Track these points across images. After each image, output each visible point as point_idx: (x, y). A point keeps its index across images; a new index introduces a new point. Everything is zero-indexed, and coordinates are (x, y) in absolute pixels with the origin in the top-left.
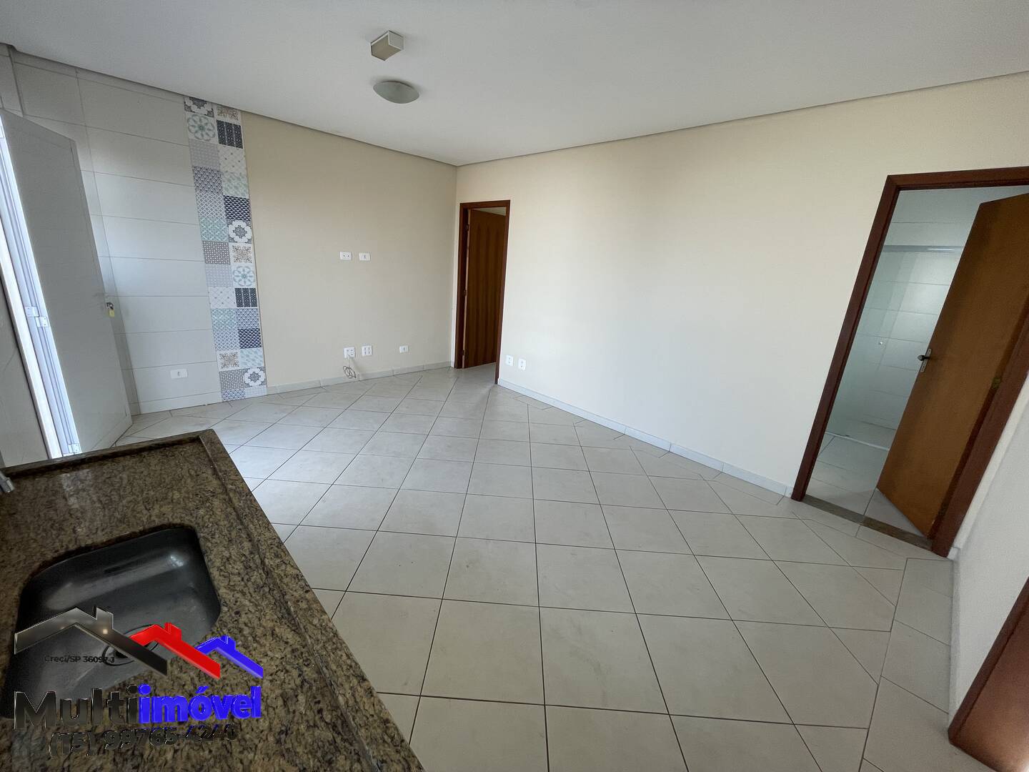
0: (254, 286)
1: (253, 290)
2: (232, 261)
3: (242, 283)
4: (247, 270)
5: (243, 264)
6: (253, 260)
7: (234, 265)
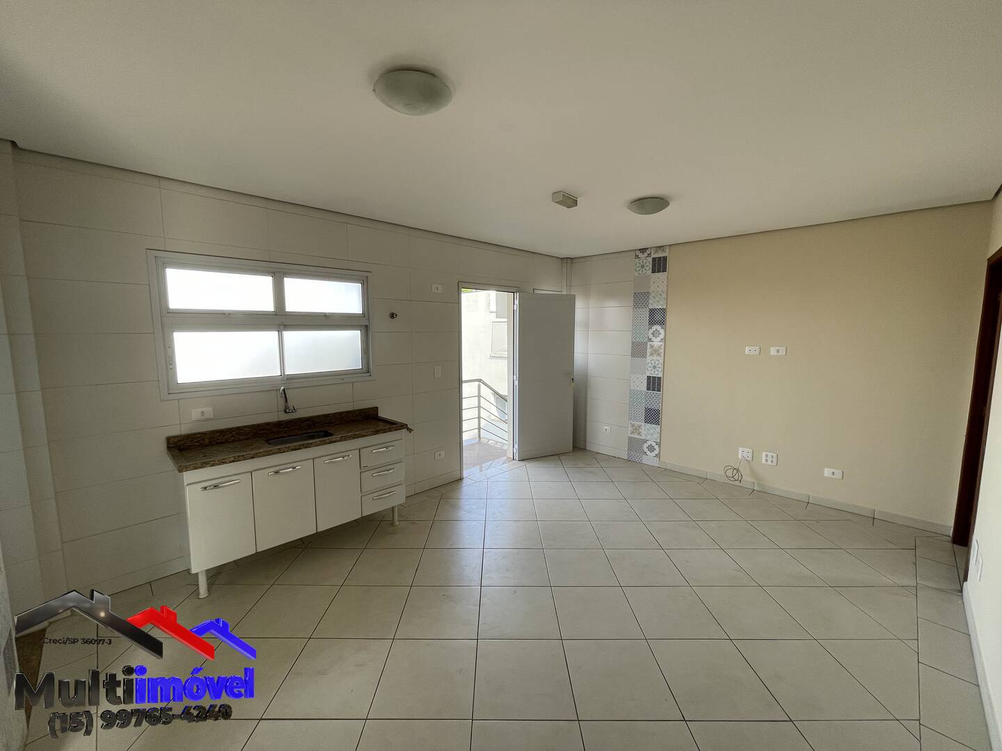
0: (660, 375)
1: (659, 379)
2: (648, 355)
3: (652, 372)
4: (657, 362)
5: (655, 358)
6: (662, 355)
7: (649, 358)
